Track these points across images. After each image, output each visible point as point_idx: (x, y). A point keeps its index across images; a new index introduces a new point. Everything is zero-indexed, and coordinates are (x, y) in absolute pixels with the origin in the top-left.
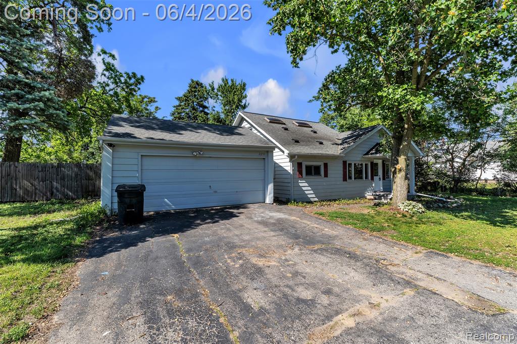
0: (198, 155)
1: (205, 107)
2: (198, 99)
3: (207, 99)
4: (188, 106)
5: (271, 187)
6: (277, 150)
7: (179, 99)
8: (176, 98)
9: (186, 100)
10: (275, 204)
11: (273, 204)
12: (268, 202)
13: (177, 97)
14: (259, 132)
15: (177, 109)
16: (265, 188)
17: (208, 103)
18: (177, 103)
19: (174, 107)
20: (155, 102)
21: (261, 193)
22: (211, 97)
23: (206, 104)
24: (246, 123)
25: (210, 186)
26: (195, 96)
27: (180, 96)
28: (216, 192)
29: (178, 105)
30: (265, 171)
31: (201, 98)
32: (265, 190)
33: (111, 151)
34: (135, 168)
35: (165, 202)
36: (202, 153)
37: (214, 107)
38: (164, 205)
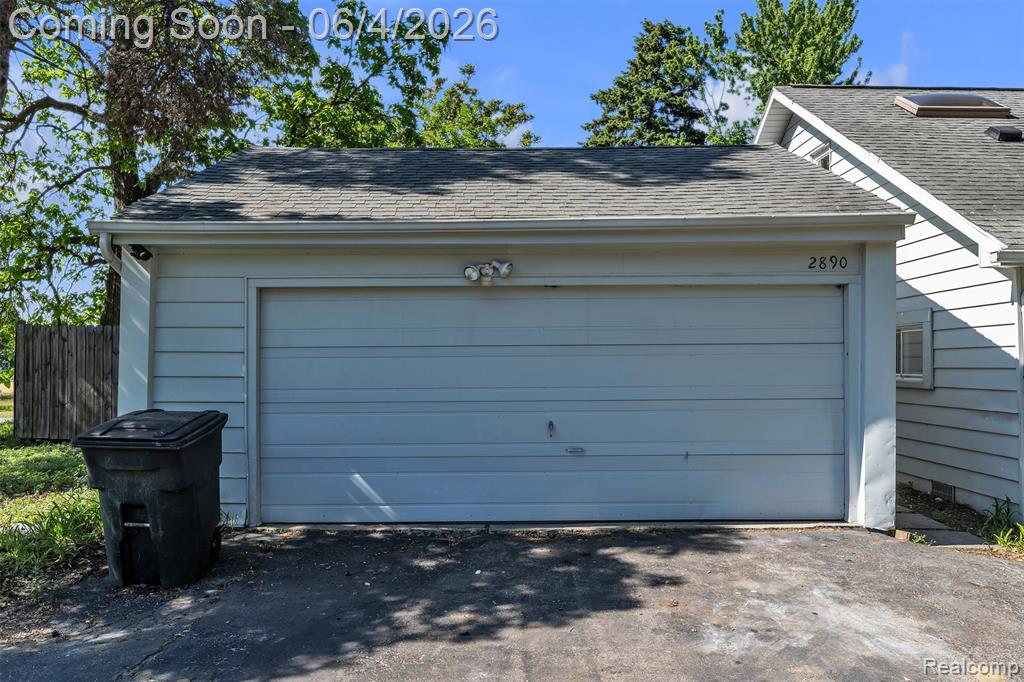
0: (486, 282)
1: (693, 115)
2: (665, 88)
3: (696, 84)
4: (631, 116)
5: (878, 442)
6: (919, 229)
7: (601, 98)
8: (594, 97)
9: (624, 97)
10: (902, 535)
11: (891, 533)
12: (862, 522)
13: (596, 93)
14: (859, 165)
15: (597, 133)
16: (845, 443)
17: (703, 99)
18: (598, 112)
19: (587, 127)
20: (524, 118)
21: (824, 467)
22: (713, 74)
23: (695, 102)
24: (807, 135)
25: (551, 424)
26: (657, 76)
27: (605, 89)
28: (578, 452)
29: (599, 118)
30: (845, 354)
31: (675, 81)
32: (844, 455)
33: (148, 275)
34: (236, 341)
35: (355, 489)
36: (504, 269)
37: (725, 106)
38: (351, 497)
